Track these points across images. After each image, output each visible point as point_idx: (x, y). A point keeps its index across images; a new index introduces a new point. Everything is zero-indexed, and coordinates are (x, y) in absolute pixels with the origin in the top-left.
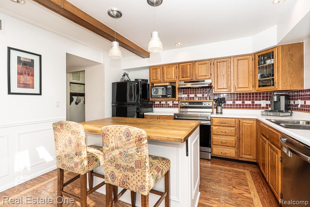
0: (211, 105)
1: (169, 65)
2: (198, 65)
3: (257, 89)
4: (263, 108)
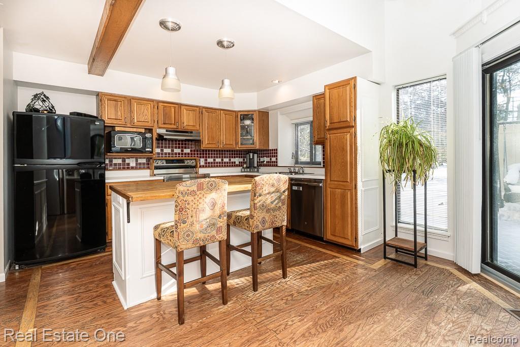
0: (194, 164)
1: (141, 101)
2: (185, 111)
3: (239, 147)
4: (237, 165)
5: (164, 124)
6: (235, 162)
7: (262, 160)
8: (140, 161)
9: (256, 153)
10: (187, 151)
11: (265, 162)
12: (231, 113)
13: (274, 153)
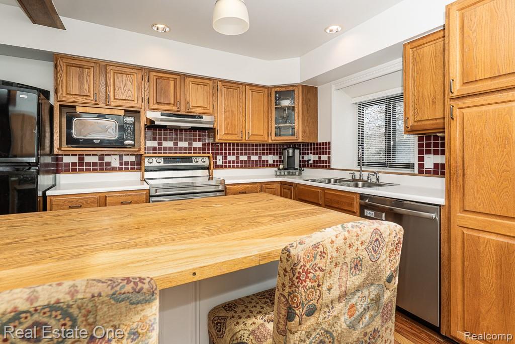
0: (207, 163)
1: (122, 68)
2: (191, 84)
3: (273, 139)
4: (270, 165)
5: (158, 103)
6: (267, 161)
7: (306, 158)
8: (126, 159)
9: (297, 149)
10: (197, 145)
11: (311, 162)
12: (261, 89)
13: (326, 148)
